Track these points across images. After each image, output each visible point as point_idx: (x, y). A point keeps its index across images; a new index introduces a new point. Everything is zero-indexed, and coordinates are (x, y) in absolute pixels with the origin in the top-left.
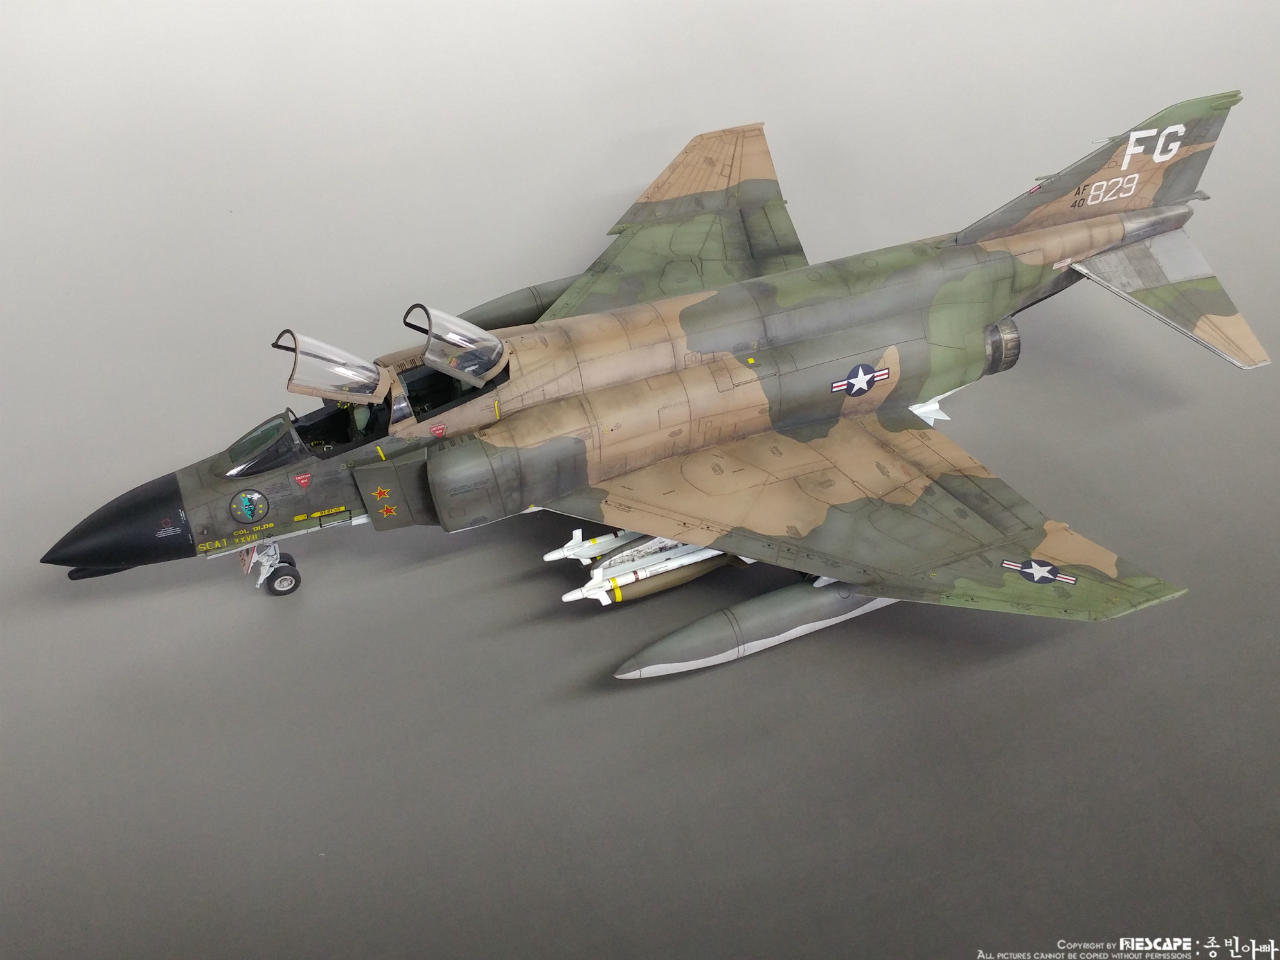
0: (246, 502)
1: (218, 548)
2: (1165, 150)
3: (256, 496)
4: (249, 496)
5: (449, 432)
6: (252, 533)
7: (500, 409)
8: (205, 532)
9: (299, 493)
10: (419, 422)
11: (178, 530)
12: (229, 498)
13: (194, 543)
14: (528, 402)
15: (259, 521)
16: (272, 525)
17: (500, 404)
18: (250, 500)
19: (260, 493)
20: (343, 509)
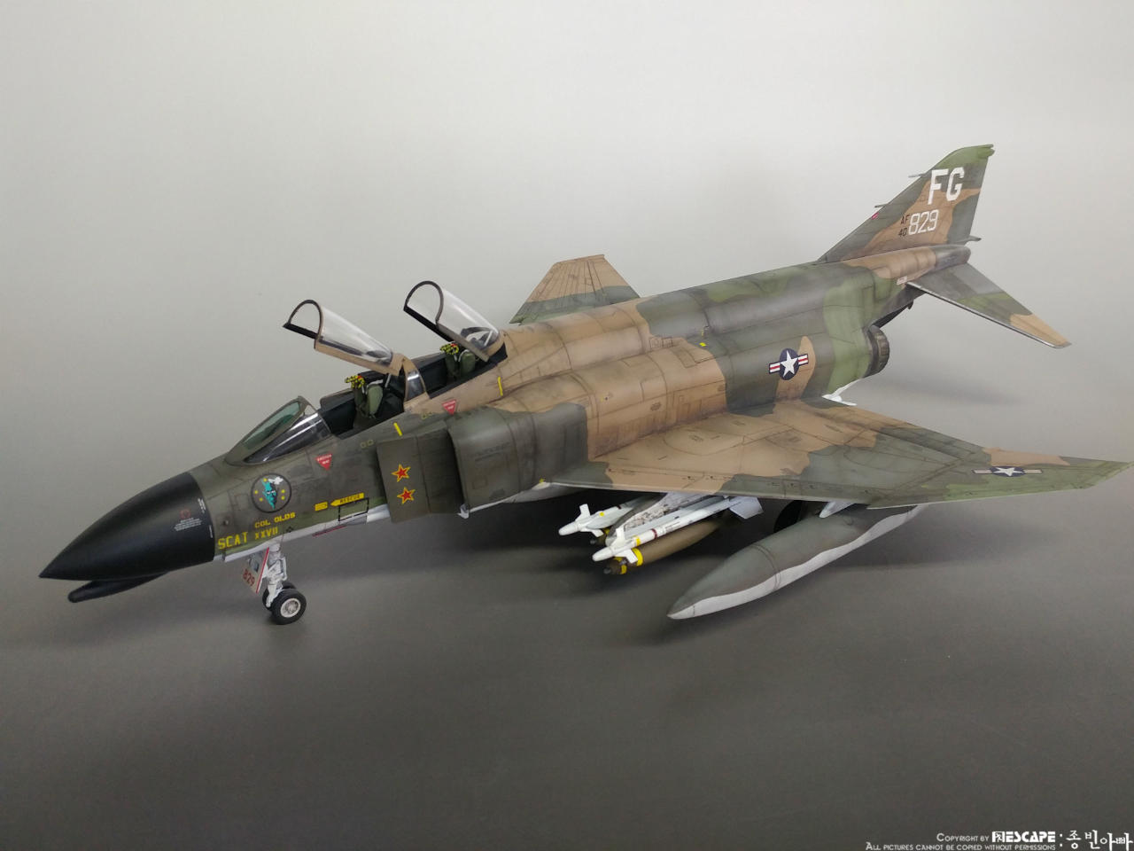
0: (269, 488)
1: (238, 545)
2: (953, 191)
3: (278, 480)
4: (271, 481)
5: (460, 408)
6: (273, 525)
7: (502, 385)
8: (227, 522)
9: (321, 475)
10: (431, 398)
11: (198, 522)
12: (251, 483)
13: (213, 539)
14: (526, 379)
15: (281, 510)
16: (293, 515)
17: (502, 380)
18: (273, 485)
19: (281, 477)
20: (361, 496)
